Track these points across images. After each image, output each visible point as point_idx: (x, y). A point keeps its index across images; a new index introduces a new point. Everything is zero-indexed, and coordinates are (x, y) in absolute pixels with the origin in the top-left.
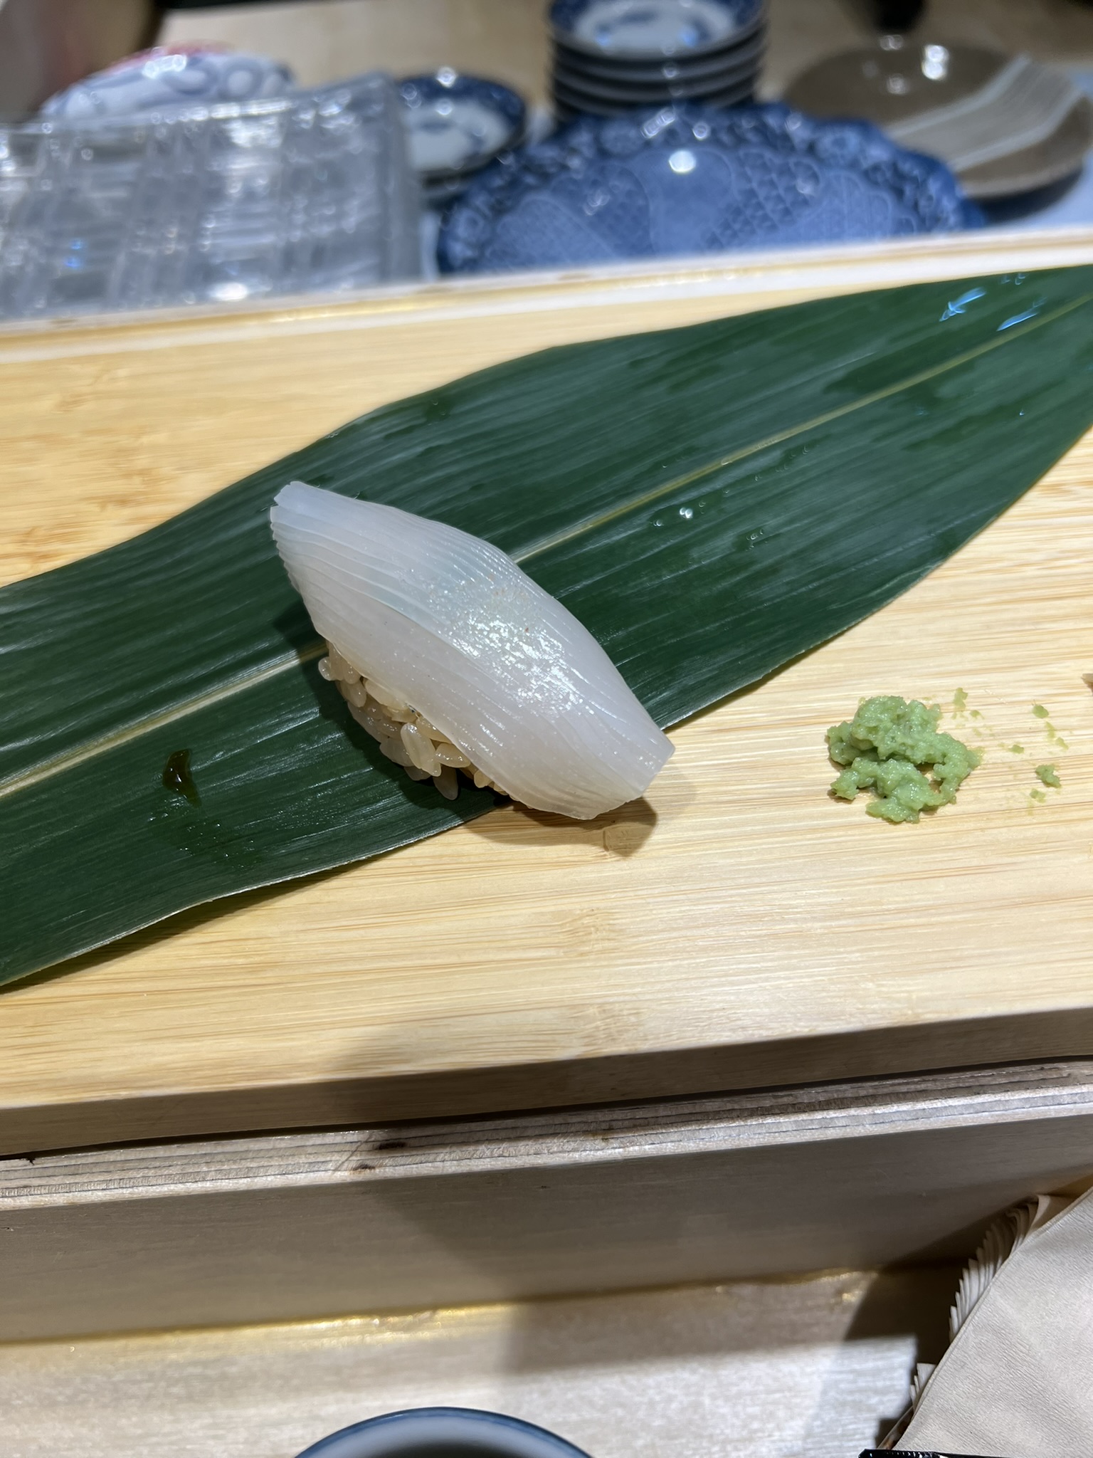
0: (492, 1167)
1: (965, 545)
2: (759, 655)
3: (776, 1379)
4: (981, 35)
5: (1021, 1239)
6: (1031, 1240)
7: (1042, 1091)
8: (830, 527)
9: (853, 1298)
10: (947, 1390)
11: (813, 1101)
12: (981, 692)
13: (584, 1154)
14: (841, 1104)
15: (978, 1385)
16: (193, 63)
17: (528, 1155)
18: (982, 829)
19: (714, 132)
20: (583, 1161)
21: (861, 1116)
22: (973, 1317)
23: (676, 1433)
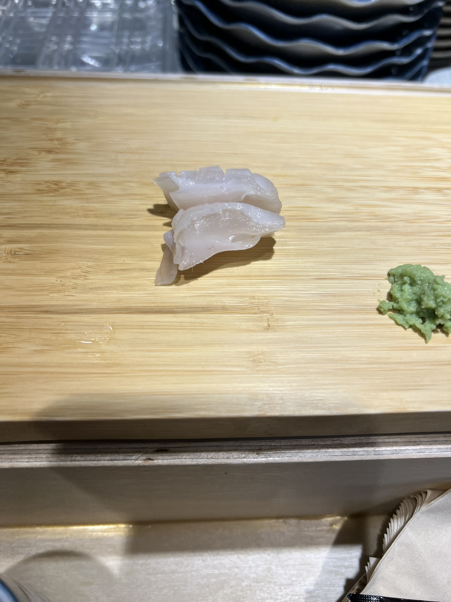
0: (207, 463)
3: (303, 560)
7: (446, 445)
9: (337, 527)
10: (384, 569)
11: (349, 443)
13: (248, 459)
14: (361, 445)
15: (398, 568)
17: (224, 458)
20: (248, 463)
21: (369, 451)
23: (260, 580)
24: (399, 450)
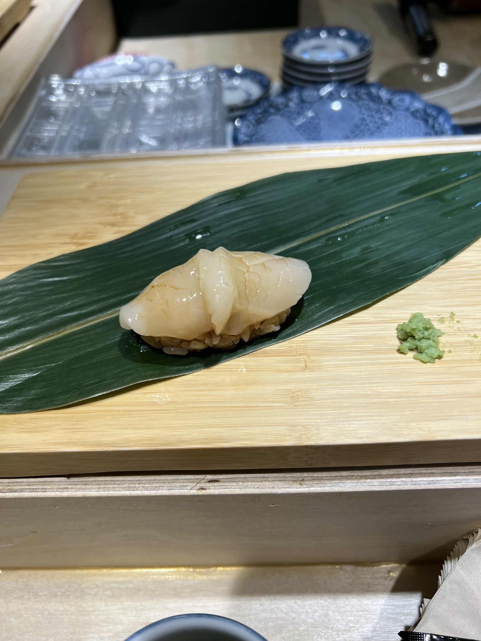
0: (254, 492)
1: (454, 257)
2: (370, 294)
3: (361, 606)
4: (462, 59)
5: (470, 546)
6: (474, 546)
8: (400, 247)
9: (395, 575)
10: (437, 607)
11: (387, 474)
12: (461, 314)
13: (292, 489)
14: (398, 476)
15: (450, 606)
16: (136, 59)
17: (269, 488)
18: (461, 367)
19: (349, 94)
20: (292, 492)
21: (406, 481)
22: (449, 577)
23: (317, 626)
24: (436, 480)
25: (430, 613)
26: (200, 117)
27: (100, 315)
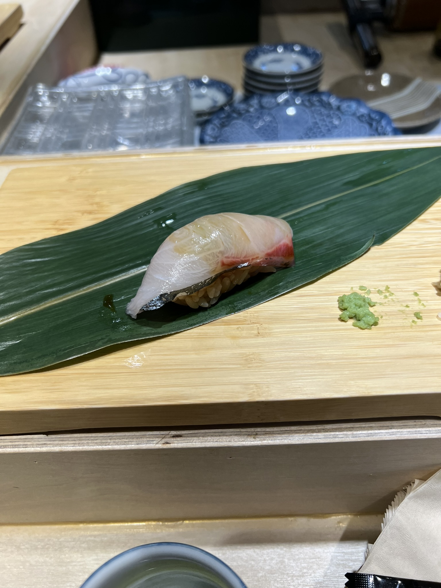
0: (213, 445)
1: (390, 238)
3: (313, 554)
4: (403, 70)
5: (408, 495)
6: (411, 494)
7: (415, 429)
8: (342, 231)
9: (344, 525)
11: (331, 428)
12: (395, 287)
13: (247, 442)
14: (341, 430)
15: (391, 549)
16: (114, 71)
17: (226, 442)
18: (394, 332)
19: (302, 101)
20: (246, 445)
21: (348, 434)
22: (389, 523)
23: (274, 572)
24: (374, 433)
25: (373, 555)
26: (171, 121)
27: (77, 291)
